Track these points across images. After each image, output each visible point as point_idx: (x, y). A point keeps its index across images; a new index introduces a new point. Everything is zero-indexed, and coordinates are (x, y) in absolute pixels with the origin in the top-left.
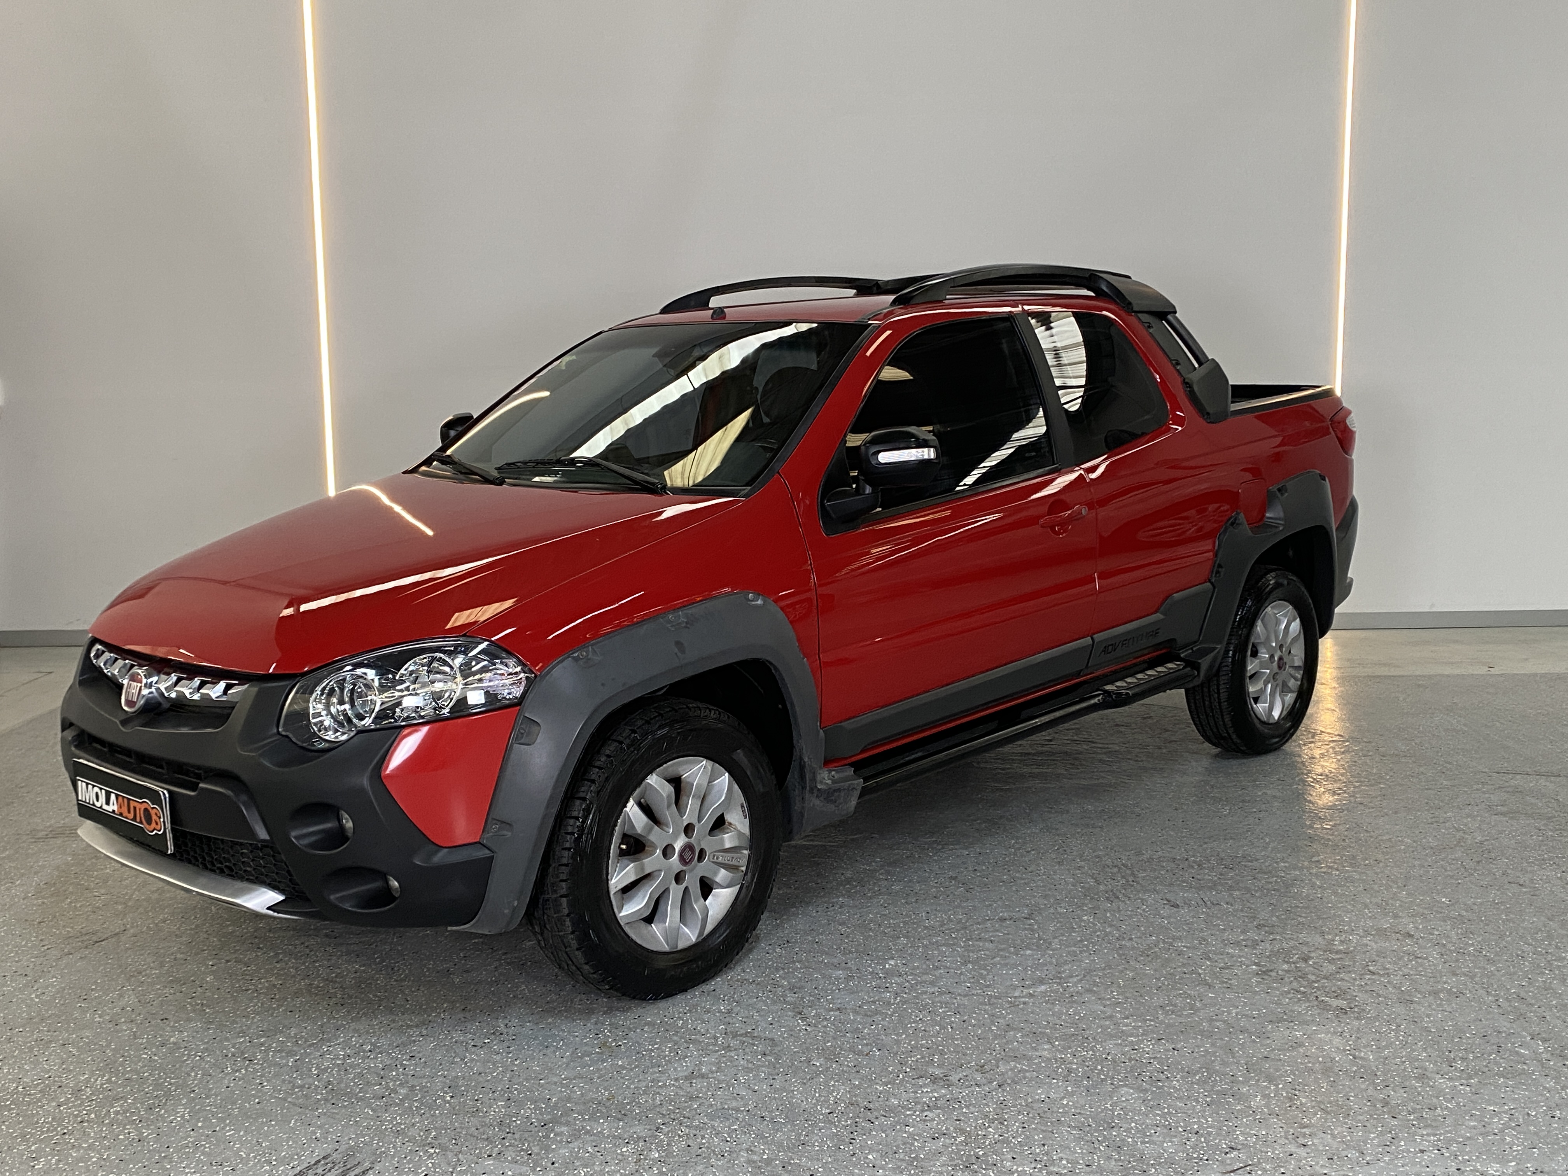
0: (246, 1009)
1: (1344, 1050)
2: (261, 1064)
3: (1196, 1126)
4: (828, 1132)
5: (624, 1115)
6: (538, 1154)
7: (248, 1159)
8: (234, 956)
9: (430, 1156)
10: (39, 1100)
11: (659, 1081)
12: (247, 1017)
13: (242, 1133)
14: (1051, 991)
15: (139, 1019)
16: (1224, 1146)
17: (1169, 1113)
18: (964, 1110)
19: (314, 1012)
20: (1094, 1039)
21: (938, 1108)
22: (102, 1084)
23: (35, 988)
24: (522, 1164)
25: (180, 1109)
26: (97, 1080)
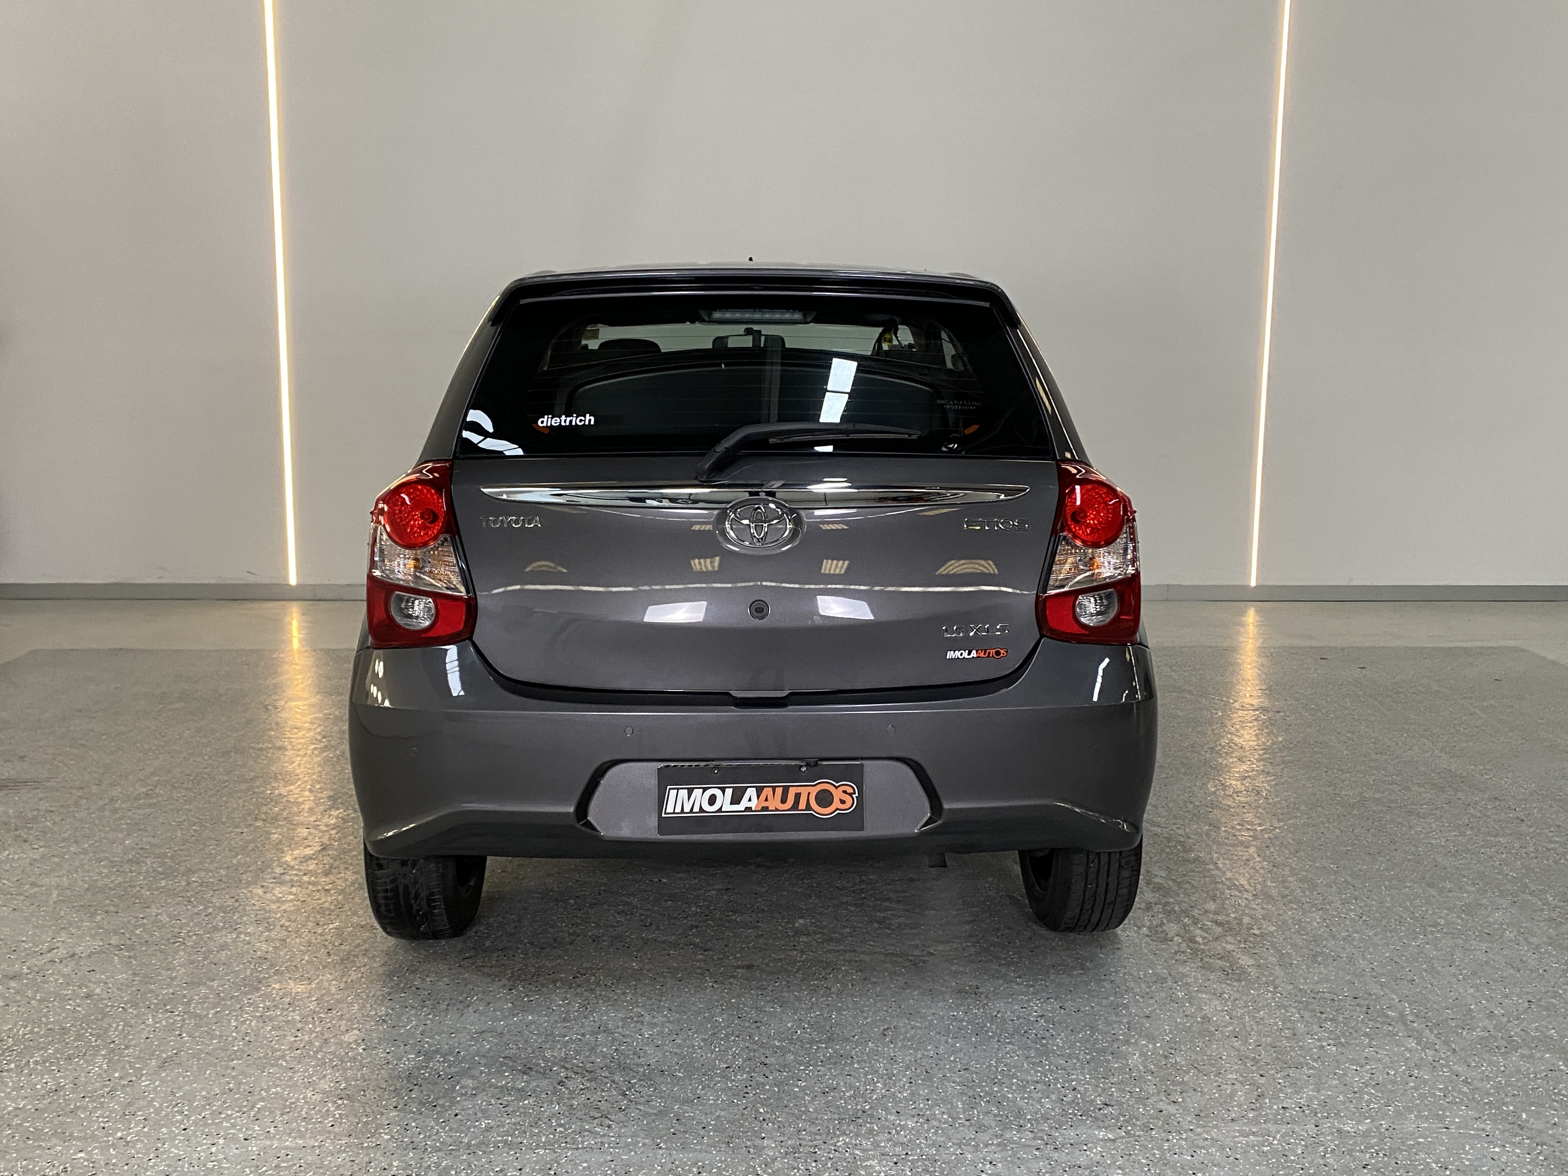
1: (1222, 1011)
3: (1074, 1083)
4: (724, 1086)
5: (530, 1068)
6: (443, 1106)
7: (161, 1108)
8: (164, 909)
11: (565, 1036)
13: (157, 1083)
14: (951, 950)
16: (1099, 1102)
17: (1050, 1070)
18: (856, 1066)
19: (238, 966)
20: (987, 997)
21: (831, 1064)
25: (99, 1059)
26: (18, 1031)
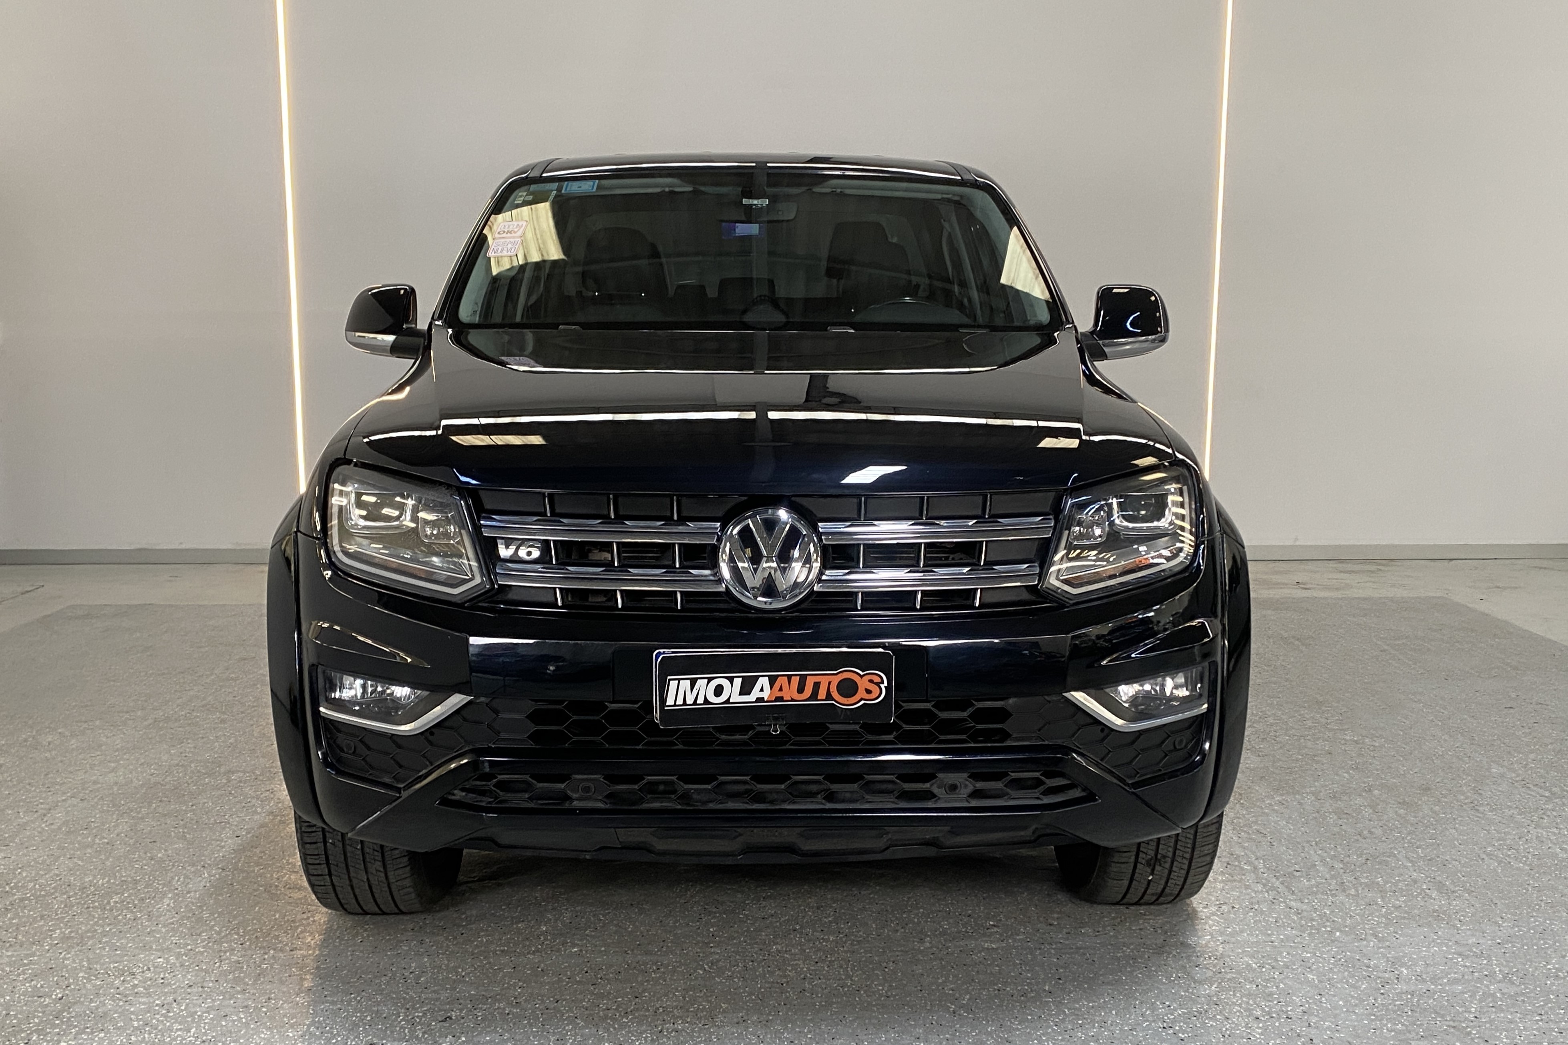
0: (220, 836)
2: (233, 872)
9: (366, 930)
10: (53, 894)
12: (222, 841)
15: (131, 842)
22: (103, 885)
23: (45, 820)
24: (438, 935)
